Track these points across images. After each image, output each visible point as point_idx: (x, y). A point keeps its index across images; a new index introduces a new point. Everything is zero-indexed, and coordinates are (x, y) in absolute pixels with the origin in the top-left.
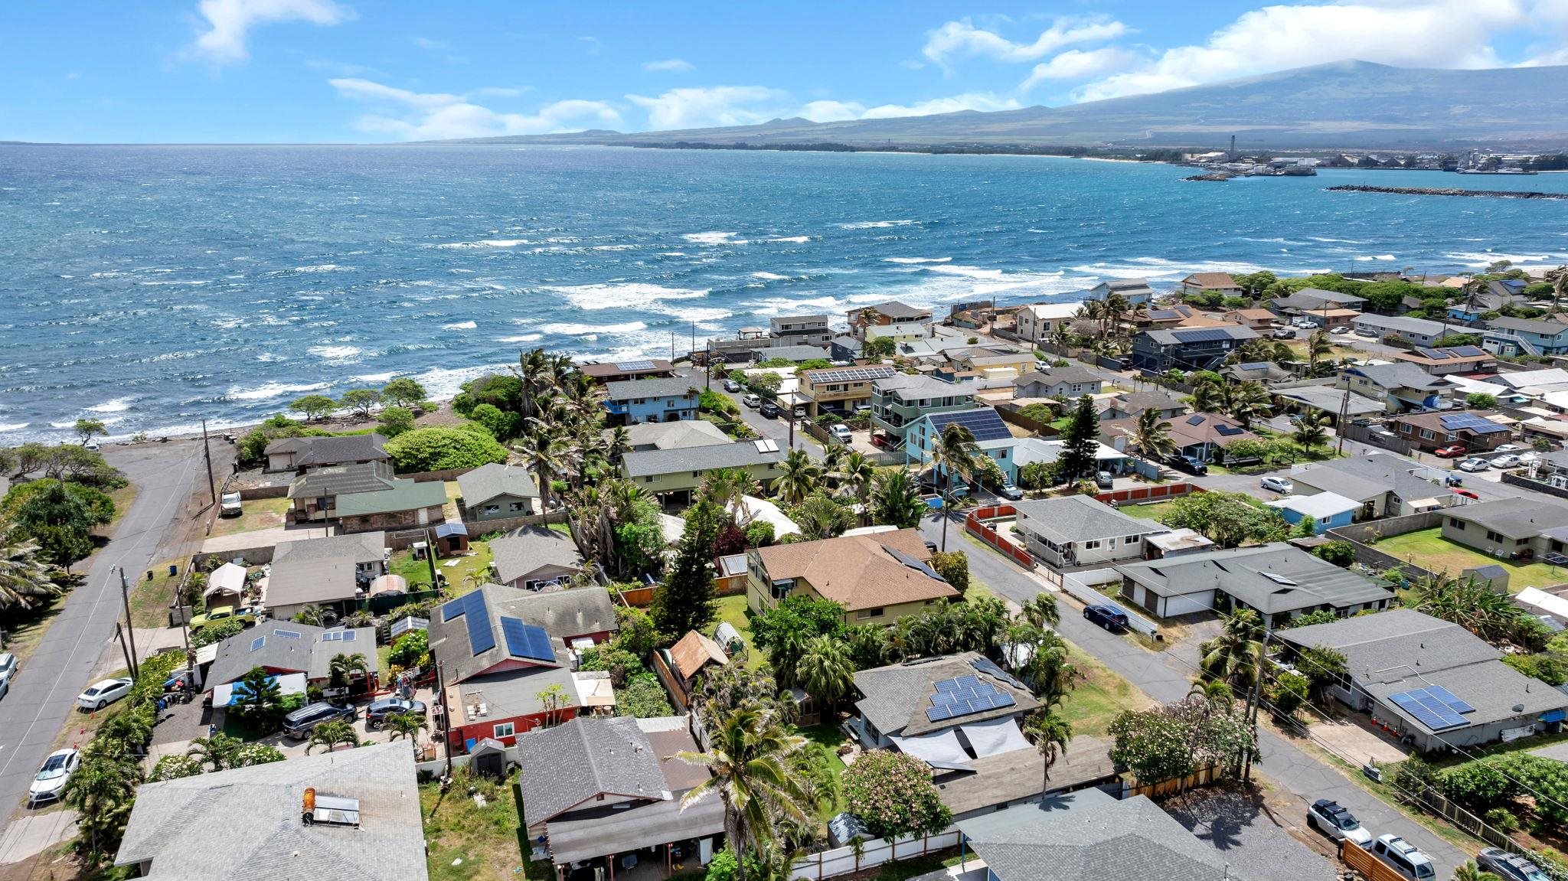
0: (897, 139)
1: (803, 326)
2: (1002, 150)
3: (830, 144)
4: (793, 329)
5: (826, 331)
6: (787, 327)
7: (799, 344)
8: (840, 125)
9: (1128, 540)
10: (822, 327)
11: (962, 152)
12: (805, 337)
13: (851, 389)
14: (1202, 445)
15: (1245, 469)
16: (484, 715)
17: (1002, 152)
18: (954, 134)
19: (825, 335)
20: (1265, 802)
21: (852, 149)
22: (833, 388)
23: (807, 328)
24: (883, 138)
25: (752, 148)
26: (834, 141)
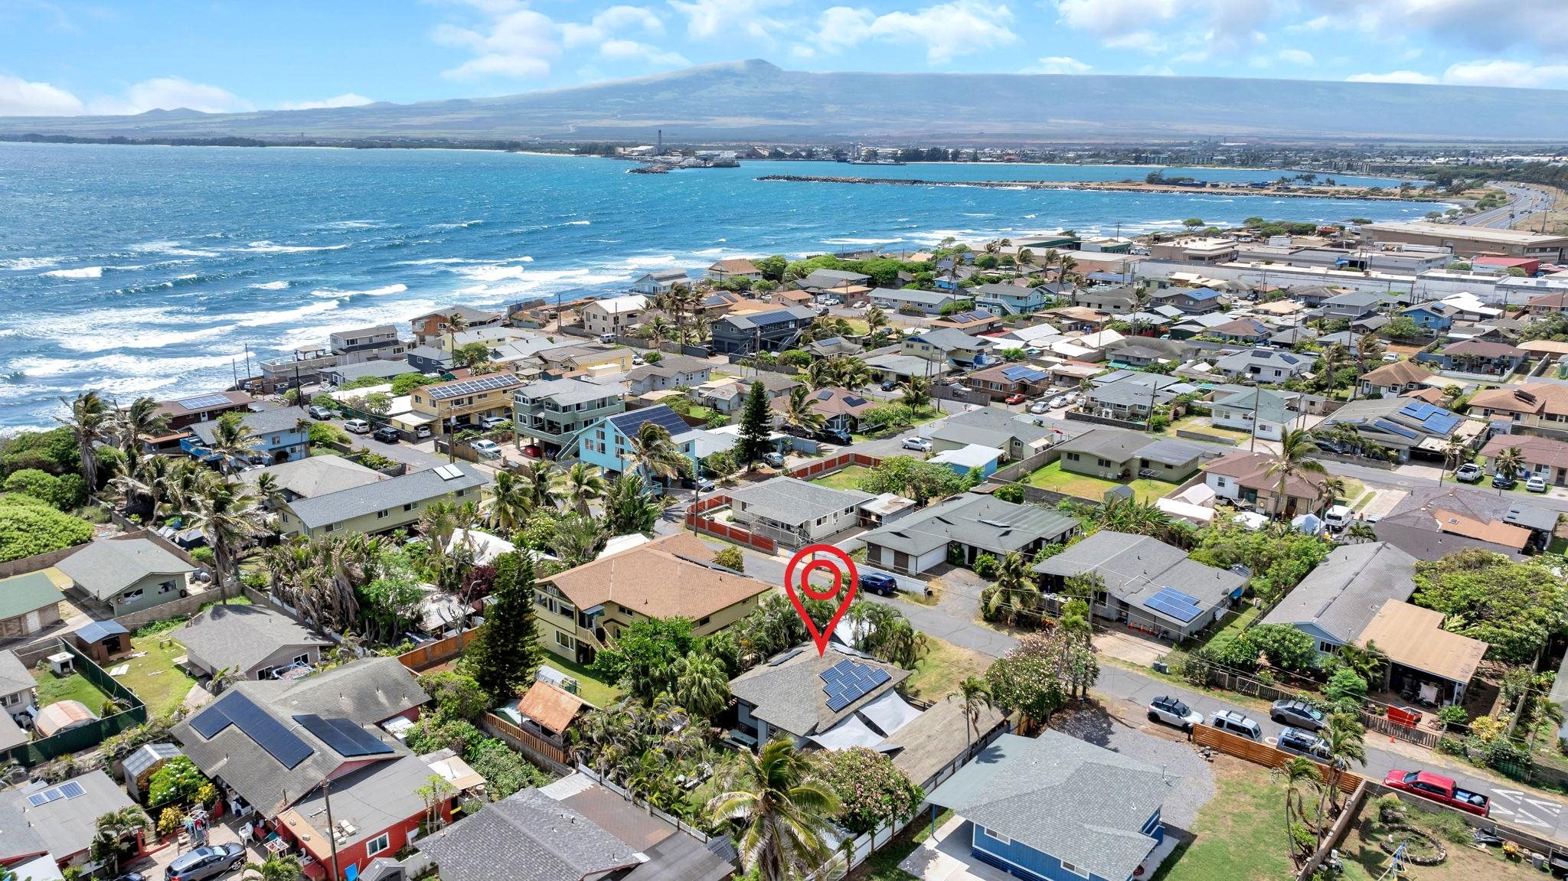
0: (311, 133)
1: (371, 339)
2: (431, 144)
3: (234, 138)
4: (359, 343)
5: (396, 342)
6: (353, 342)
7: (369, 359)
8: (239, 118)
9: (847, 511)
10: (391, 339)
11: (389, 146)
12: (375, 351)
13: (476, 402)
14: (837, 417)
15: (878, 434)
16: (353, 834)
17: (431, 147)
18: (374, 128)
19: (396, 347)
20: (1109, 711)
21: (262, 144)
22: (457, 402)
23: (375, 340)
24: (294, 132)
25: (133, 142)
26: (237, 135)
